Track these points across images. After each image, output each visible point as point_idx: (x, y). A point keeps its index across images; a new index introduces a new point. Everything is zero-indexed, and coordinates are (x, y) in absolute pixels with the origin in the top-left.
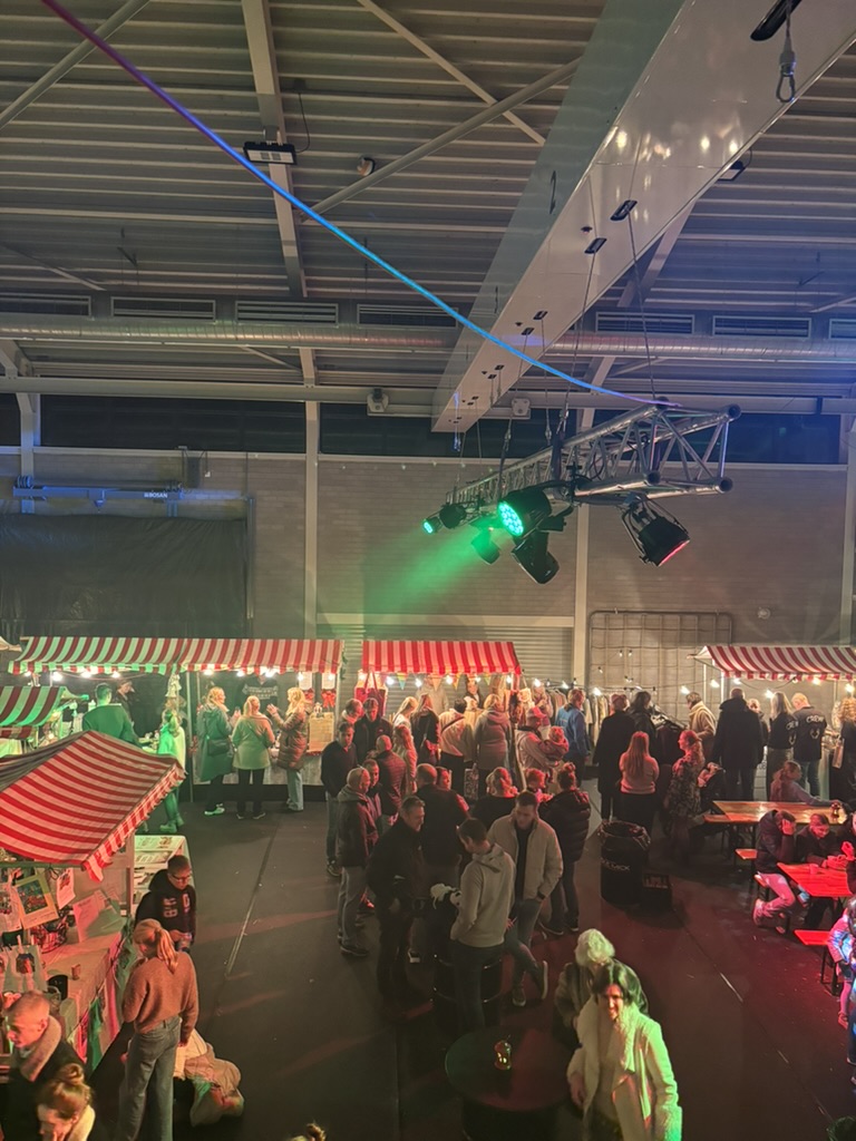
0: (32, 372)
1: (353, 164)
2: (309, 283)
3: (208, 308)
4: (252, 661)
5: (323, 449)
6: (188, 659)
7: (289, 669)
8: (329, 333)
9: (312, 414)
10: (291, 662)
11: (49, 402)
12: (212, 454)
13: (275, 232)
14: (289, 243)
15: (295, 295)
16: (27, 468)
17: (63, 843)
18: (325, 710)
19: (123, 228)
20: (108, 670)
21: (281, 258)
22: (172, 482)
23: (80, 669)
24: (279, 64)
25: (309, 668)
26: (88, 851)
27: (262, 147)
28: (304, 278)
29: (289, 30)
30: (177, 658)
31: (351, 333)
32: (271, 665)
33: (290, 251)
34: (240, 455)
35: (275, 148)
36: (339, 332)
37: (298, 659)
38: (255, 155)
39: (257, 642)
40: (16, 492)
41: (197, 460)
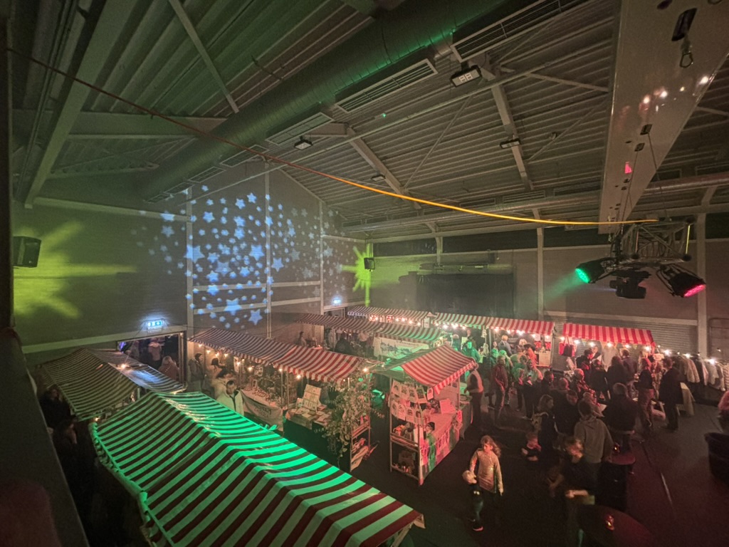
0: (440, 231)
1: (548, 136)
2: (534, 184)
3: (493, 201)
4: (514, 327)
5: (545, 245)
6: (489, 324)
7: (529, 332)
8: (543, 201)
9: (540, 232)
10: (530, 329)
11: (446, 239)
12: (499, 251)
13: (517, 169)
14: (522, 172)
15: (528, 190)
16: (439, 260)
17: (429, 379)
18: (546, 350)
19: (463, 181)
20: (461, 326)
21: (520, 178)
22: (484, 262)
23: (452, 324)
24: (511, 112)
25: (537, 332)
26: (436, 384)
27: (507, 142)
28: (531, 183)
29: (513, 100)
30: (485, 324)
31: (551, 200)
32: (521, 329)
33: (524, 175)
34: (511, 251)
35: (512, 141)
36: (546, 200)
37: (533, 328)
38: (504, 146)
39: (516, 321)
40: (435, 268)
41: (493, 254)
